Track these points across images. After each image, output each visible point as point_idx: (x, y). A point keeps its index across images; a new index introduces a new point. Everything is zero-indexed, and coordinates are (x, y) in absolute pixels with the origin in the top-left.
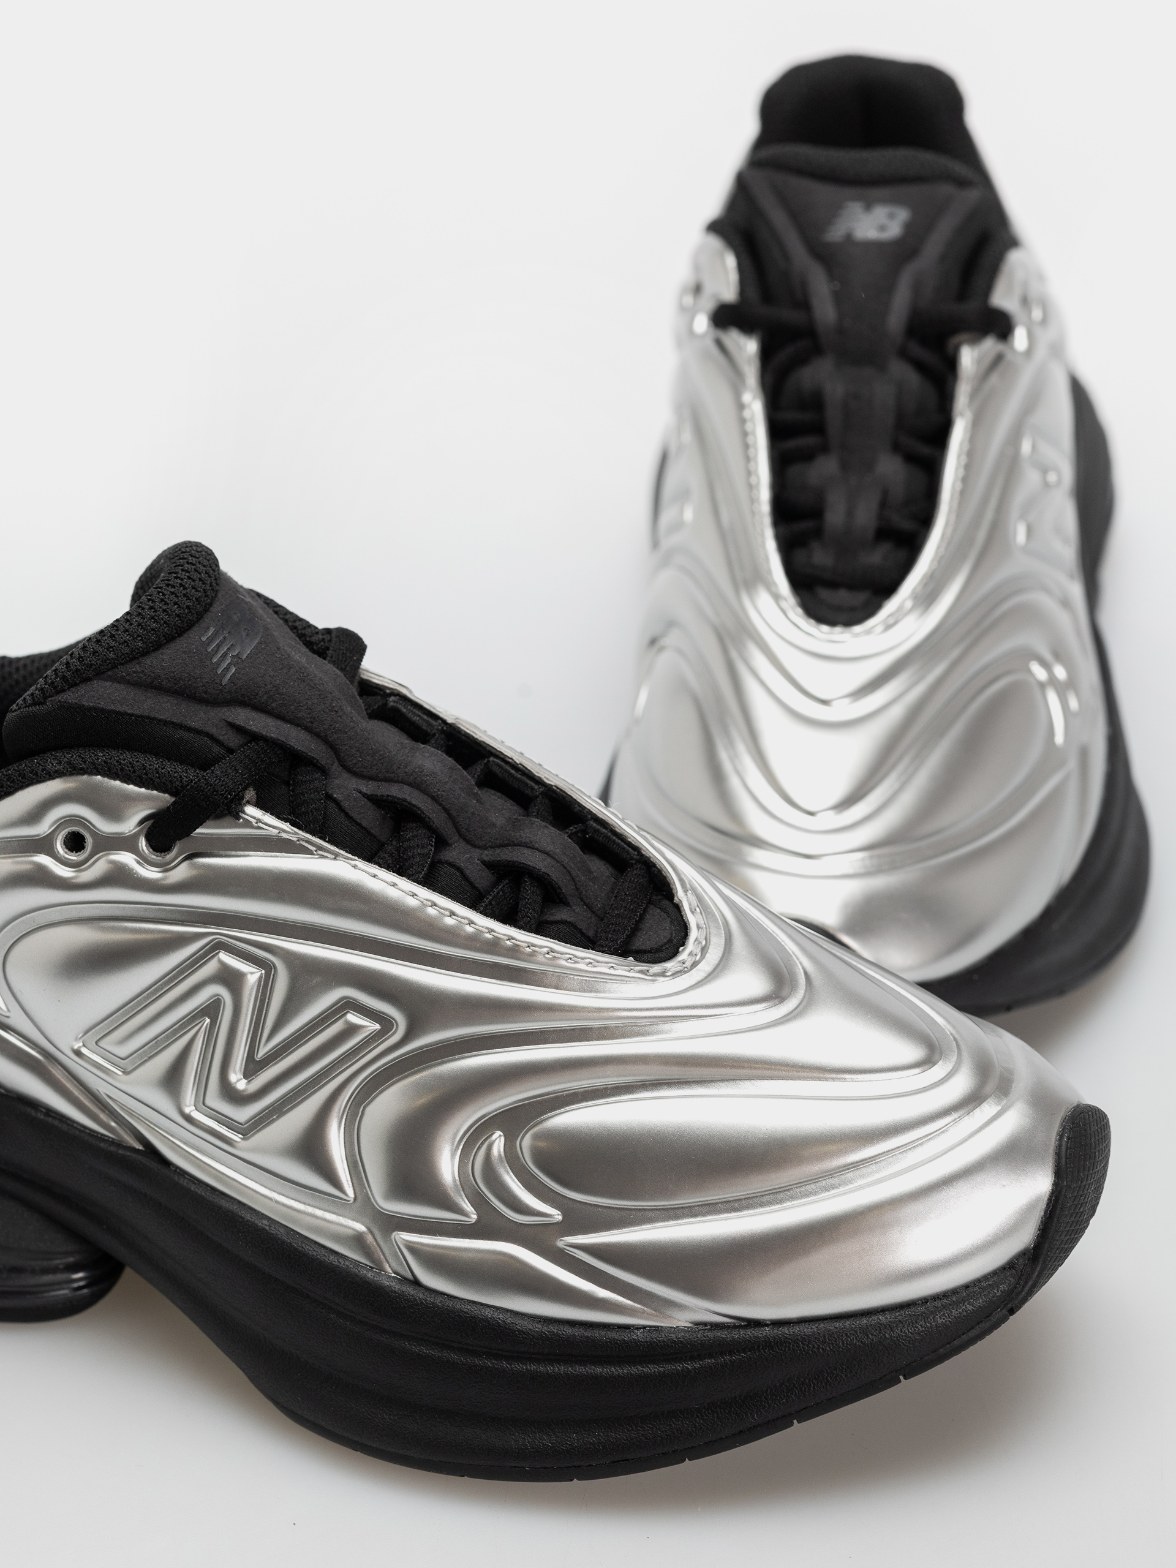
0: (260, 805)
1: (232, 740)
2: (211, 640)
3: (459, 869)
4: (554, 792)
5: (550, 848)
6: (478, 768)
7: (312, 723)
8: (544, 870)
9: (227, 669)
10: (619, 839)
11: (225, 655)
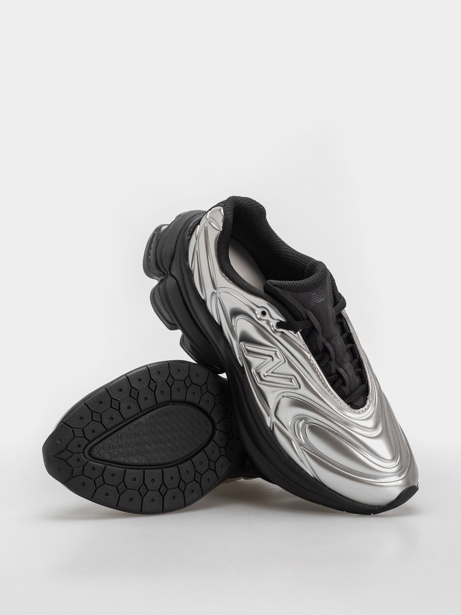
0: (301, 333)
1: (305, 316)
2: (313, 296)
3: (330, 368)
4: (361, 359)
5: (350, 374)
6: (350, 345)
7: (322, 323)
8: (345, 379)
9: (313, 303)
10: (366, 377)
11: (314, 300)
